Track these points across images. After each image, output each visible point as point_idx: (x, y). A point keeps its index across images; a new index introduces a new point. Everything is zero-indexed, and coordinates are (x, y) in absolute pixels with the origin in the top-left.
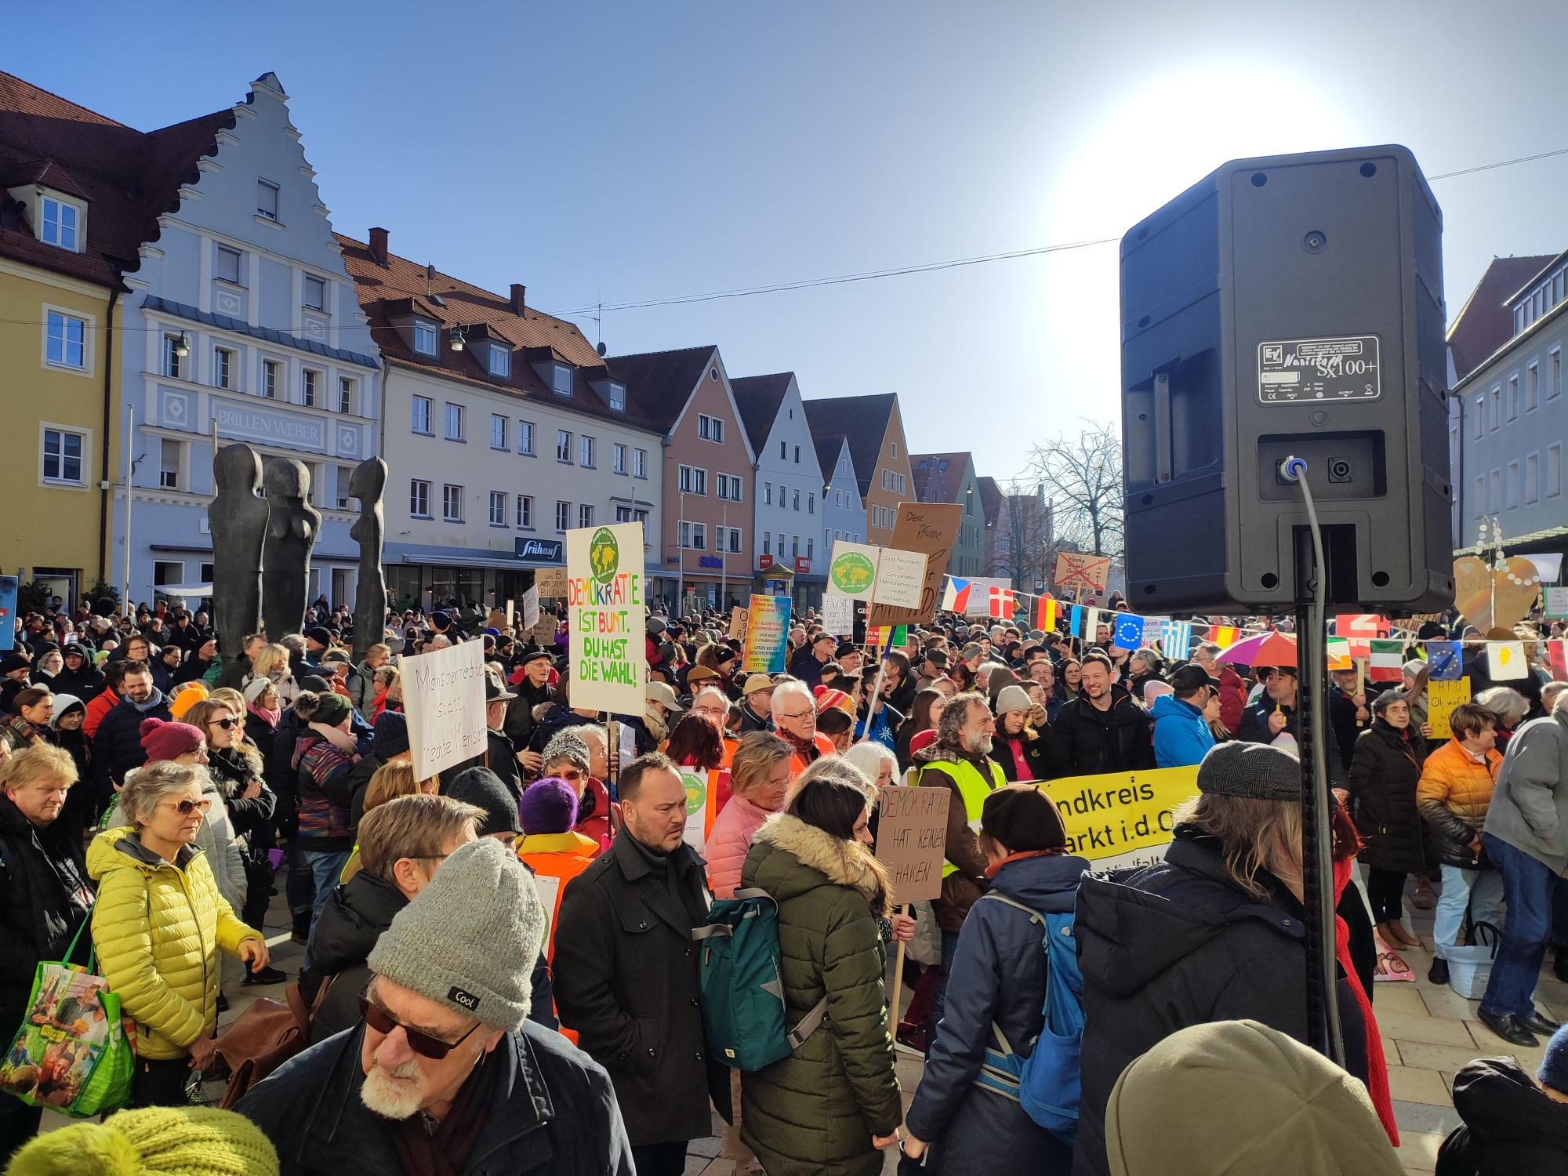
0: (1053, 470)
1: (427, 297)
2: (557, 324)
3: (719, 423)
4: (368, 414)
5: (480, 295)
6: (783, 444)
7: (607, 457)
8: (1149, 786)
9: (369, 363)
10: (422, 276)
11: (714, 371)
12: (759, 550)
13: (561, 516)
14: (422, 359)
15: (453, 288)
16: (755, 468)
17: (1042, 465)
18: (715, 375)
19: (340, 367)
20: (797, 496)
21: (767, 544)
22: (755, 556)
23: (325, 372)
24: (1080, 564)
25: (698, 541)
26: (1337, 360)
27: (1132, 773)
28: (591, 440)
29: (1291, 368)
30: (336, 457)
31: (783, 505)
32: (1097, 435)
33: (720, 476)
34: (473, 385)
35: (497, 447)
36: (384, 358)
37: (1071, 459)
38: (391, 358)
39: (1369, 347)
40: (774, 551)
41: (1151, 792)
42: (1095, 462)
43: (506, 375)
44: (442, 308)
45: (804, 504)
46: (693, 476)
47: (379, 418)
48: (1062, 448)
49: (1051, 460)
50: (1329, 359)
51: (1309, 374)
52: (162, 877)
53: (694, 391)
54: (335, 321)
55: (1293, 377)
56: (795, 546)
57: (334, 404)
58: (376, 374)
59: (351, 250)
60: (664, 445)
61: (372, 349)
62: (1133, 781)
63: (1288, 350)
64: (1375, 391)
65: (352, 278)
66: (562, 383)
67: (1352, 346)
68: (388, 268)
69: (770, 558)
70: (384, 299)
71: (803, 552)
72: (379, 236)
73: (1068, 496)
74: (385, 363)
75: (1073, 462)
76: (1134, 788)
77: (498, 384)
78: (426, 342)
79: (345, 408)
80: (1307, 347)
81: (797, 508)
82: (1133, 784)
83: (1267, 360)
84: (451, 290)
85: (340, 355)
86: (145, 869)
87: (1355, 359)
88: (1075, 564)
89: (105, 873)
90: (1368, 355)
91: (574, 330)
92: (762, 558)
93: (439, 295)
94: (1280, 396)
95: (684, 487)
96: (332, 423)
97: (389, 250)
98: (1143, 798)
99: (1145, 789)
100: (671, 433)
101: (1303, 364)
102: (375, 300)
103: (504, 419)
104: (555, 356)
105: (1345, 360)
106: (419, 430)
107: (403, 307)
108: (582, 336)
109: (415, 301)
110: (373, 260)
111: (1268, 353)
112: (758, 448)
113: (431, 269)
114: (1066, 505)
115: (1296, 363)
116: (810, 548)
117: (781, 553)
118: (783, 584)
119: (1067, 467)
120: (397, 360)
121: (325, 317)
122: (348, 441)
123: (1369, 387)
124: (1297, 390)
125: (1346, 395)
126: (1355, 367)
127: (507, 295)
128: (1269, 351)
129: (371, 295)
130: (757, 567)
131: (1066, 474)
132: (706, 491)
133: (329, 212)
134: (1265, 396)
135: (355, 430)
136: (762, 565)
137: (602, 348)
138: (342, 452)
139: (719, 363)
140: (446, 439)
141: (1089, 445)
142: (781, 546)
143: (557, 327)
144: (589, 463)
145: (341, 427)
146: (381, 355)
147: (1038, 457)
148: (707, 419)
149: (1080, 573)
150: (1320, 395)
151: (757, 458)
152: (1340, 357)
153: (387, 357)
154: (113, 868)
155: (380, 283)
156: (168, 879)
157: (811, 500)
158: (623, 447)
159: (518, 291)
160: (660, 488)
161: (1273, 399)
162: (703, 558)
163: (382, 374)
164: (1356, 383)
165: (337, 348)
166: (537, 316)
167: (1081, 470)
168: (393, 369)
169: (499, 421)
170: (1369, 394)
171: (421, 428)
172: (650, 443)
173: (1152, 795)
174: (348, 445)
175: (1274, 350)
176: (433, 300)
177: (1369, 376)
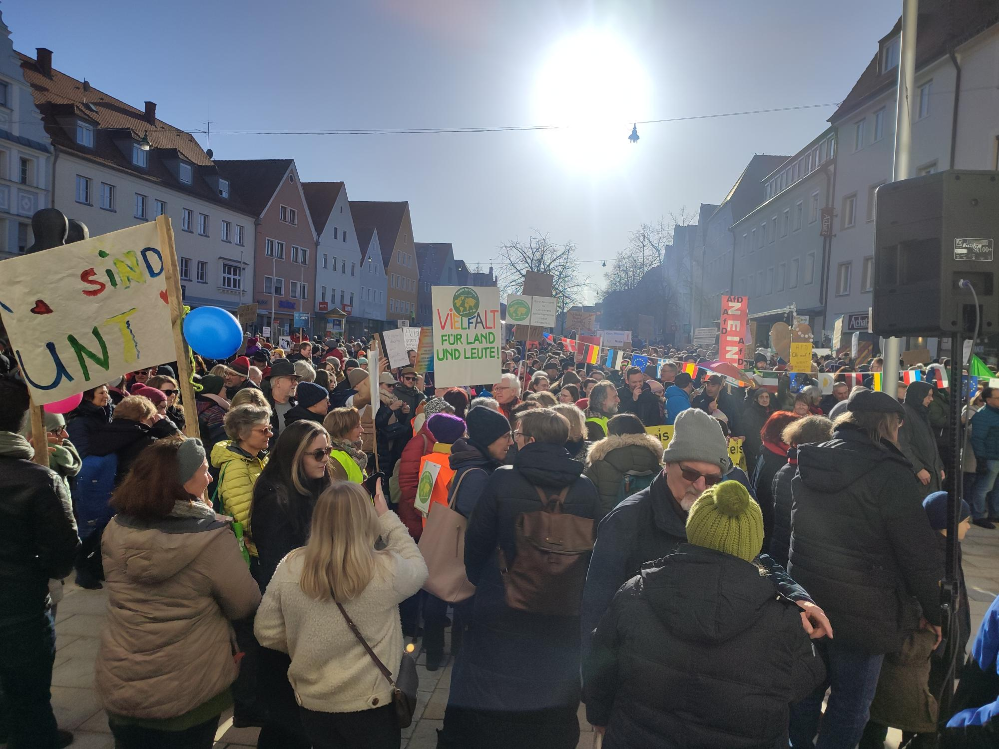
0: (513, 259)
1: (83, 104)
2: (179, 132)
3: (294, 212)
4: (42, 185)
5: (122, 106)
6: (336, 229)
7: (218, 229)
8: (667, 433)
9: (43, 148)
10: (78, 88)
11: (291, 176)
12: (319, 298)
13: (184, 268)
14: (83, 149)
15: (102, 99)
16: (317, 244)
17: (507, 256)
18: (292, 180)
19: (20, 149)
20: (344, 264)
21: (324, 295)
22: (316, 301)
23: (8, 152)
24: (579, 317)
25: (278, 290)
26: (980, 246)
27: (659, 427)
28: (206, 217)
29: (965, 248)
30: (18, 215)
31: (334, 269)
32: (540, 239)
33: (293, 247)
34: (122, 171)
35: (138, 216)
36: (54, 146)
37: (523, 253)
38: (60, 146)
39: (990, 242)
40: (328, 299)
41: (667, 436)
42: (538, 255)
43: (145, 166)
44: (95, 113)
45: (348, 269)
46: (275, 246)
47: (50, 189)
48: (518, 245)
49: (511, 253)
50: (977, 246)
51: (970, 250)
52: (253, 465)
53: (278, 189)
54: (16, 116)
55: (965, 251)
56: (342, 297)
57: (16, 175)
58: (48, 157)
59: (26, 63)
60: (257, 224)
61: (45, 139)
62: (659, 431)
63: (964, 241)
64: (991, 258)
65: (29, 85)
66: (185, 175)
67: (985, 241)
68: (52, 80)
69: (326, 304)
70: (50, 102)
71: (347, 301)
72: (45, 55)
73: (520, 276)
74: (55, 150)
75: (524, 255)
76: (660, 434)
77: (138, 173)
78: (85, 137)
79: (24, 181)
80: (971, 240)
81: (343, 272)
82: (659, 433)
83: (958, 244)
84: (101, 101)
85: (20, 141)
86: (245, 460)
87: (985, 246)
88: (577, 317)
89: (223, 463)
90: (989, 246)
91: (191, 139)
92: (320, 303)
93: (92, 103)
94: (961, 258)
95: (269, 254)
96: (14, 190)
97: (53, 66)
98: (664, 440)
99: (665, 435)
100: (262, 216)
101: (969, 247)
102: (44, 102)
103: (144, 198)
104: (180, 156)
105: (982, 247)
106: (81, 201)
107: (68, 110)
108: (197, 144)
109: (76, 106)
110: (40, 73)
111: (958, 242)
112: (319, 231)
113: (86, 84)
114: (519, 281)
115: (967, 246)
116: (352, 298)
117: (333, 302)
118: (340, 321)
119: (521, 258)
120: (64, 148)
121: (9, 111)
122: (26, 204)
123: (989, 257)
124: (966, 255)
125: (982, 259)
126: (985, 250)
127: (142, 108)
128: (958, 241)
129: (42, 99)
130: (317, 309)
131: (520, 262)
132: (284, 256)
133: (11, 33)
134: (956, 257)
135: (32, 197)
136: (320, 309)
137: (210, 153)
138: (21, 212)
139: (294, 172)
140: (101, 208)
141: (534, 245)
142: (333, 296)
143: (179, 135)
144: (204, 233)
145: (21, 194)
146: (52, 144)
147: (504, 251)
148: (285, 209)
149: (580, 322)
150: (974, 258)
151: (319, 237)
152: (981, 245)
153: (56, 145)
154: (229, 460)
155: (47, 90)
156: (255, 466)
157: (353, 267)
158: (228, 224)
159: (151, 107)
160: (253, 253)
161: (958, 259)
162: (281, 301)
163: (52, 159)
164: (985, 255)
165: (18, 135)
166: (166, 127)
167: (529, 261)
168: (61, 155)
169: (140, 198)
170: (989, 260)
171: (83, 199)
172: (247, 222)
173: (668, 438)
174: (26, 207)
175: (960, 241)
176: (87, 106)
177: (990, 253)
